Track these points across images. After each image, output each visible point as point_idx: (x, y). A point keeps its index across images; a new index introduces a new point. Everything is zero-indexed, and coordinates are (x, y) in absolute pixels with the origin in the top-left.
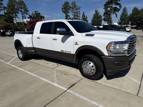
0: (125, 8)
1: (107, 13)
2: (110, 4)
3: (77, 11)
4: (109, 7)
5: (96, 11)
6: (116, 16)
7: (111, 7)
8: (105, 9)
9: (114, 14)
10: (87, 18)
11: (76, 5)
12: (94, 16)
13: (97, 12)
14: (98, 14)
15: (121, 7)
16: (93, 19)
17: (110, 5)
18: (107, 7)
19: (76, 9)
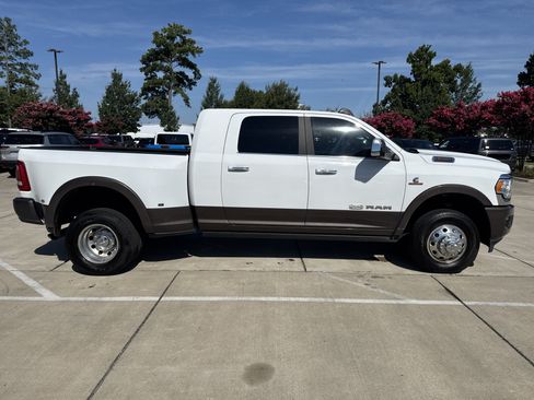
0: (214, 81)
1: (153, 89)
2: (162, 60)
3: (23, 61)
4: (161, 69)
5: (117, 77)
6: (187, 100)
7: (167, 70)
8: (146, 74)
9: (179, 95)
10: (76, 95)
11: (17, 37)
12: (109, 91)
13: (120, 79)
14: (124, 86)
15: (198, 75)
16: (104, 104)
17: (165, 64)
18: (155, 68)
19: (17, 54)
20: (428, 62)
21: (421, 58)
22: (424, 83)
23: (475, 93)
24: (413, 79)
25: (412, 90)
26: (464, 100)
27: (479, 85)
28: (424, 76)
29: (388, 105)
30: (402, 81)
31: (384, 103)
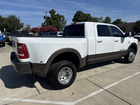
20: (54, 14)
21: (52, 12)
22: (54, 19)
23: (65, 22)
24: (51, 18)
25: (51, 21)
26: (63, 24)
27: (66, 20)
28: (54, 17)
29: (46, 24)
30: (49, 18)
31: (44, 23)
